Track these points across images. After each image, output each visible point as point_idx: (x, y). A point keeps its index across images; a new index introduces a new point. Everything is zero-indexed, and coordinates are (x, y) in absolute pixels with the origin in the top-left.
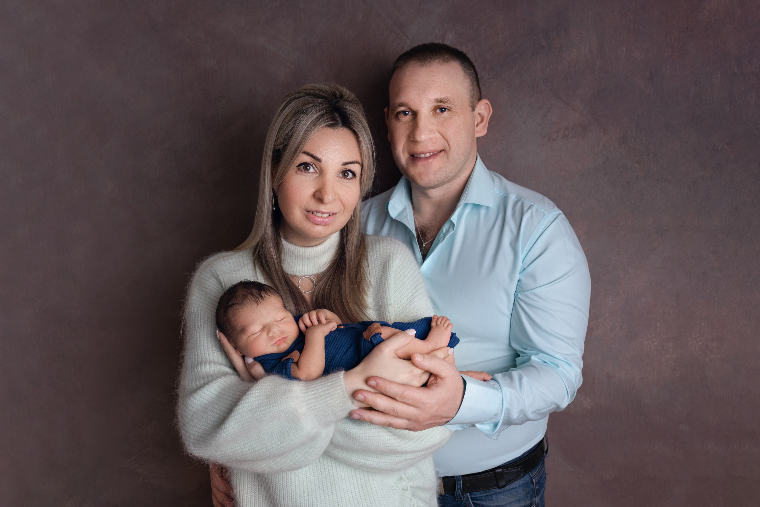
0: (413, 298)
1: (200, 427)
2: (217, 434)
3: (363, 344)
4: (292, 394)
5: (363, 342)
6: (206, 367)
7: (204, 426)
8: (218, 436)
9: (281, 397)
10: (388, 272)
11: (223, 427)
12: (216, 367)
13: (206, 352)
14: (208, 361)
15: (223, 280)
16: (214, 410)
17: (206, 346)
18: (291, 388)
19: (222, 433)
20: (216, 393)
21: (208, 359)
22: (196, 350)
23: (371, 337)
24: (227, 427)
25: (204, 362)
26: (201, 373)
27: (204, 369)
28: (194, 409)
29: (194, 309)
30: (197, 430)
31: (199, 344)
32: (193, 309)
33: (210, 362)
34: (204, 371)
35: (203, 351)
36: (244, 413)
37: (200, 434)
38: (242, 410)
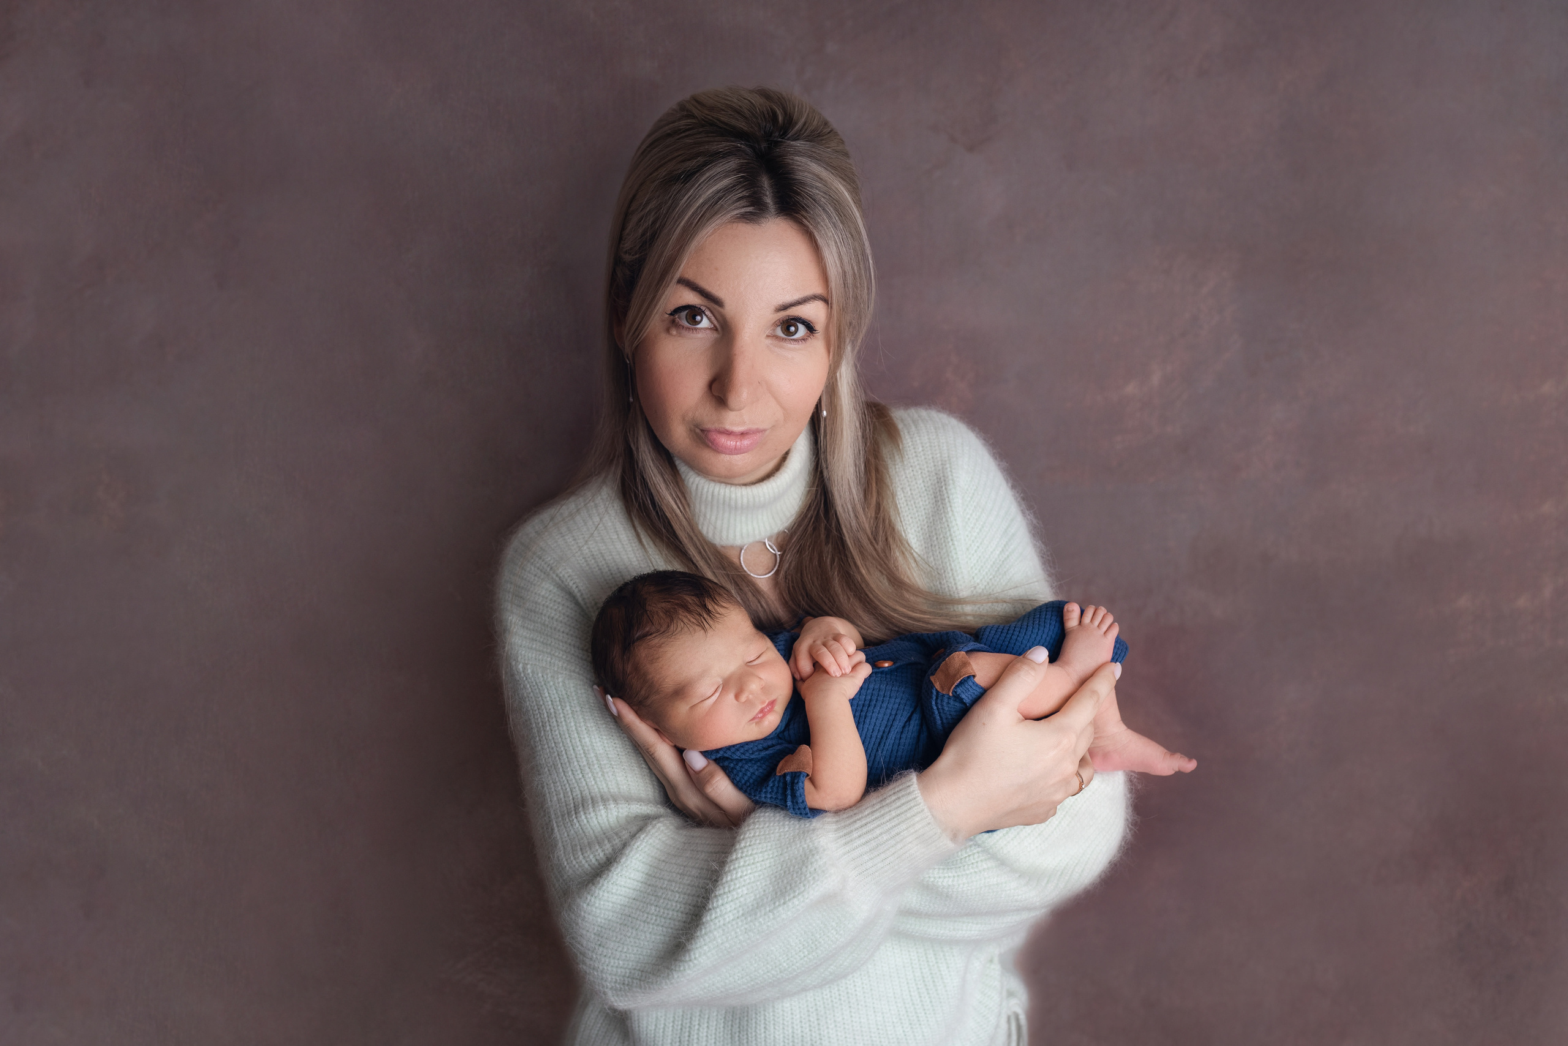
0: (1005, 559)
1: (624, 958)
2: (674, 972)
3: (936, 703)
4: (820, 858)
5: (934, 698)
6: (599, 814)
7: (634, 954)
8: (676, 976)
9: (801, 874)
10: (949, 509)
11: (687, 958)
12: (621, 810)
13: (588, 773)
14: (598, 795)
15: (577, 587)
16: (650, 917)
17: (584, 759)
18: (814, 844)
19: (685, 970)
20: (639, 876)
21: (597, 790)
22: (561, 770)
23: (955, 688)
24: (695, 958)
25: (590, 802)
26: (589, 829)
27: (594, 819)
28: (599, 920)
29: (524, 669)
30: (619, 963)
31: (565, 757)
32: (521, 669)
33: (604, 800)
34: (596, 822)
35: (579, 772)
36: (730, 926)
37: (628, 971)
38: (724, 919)
